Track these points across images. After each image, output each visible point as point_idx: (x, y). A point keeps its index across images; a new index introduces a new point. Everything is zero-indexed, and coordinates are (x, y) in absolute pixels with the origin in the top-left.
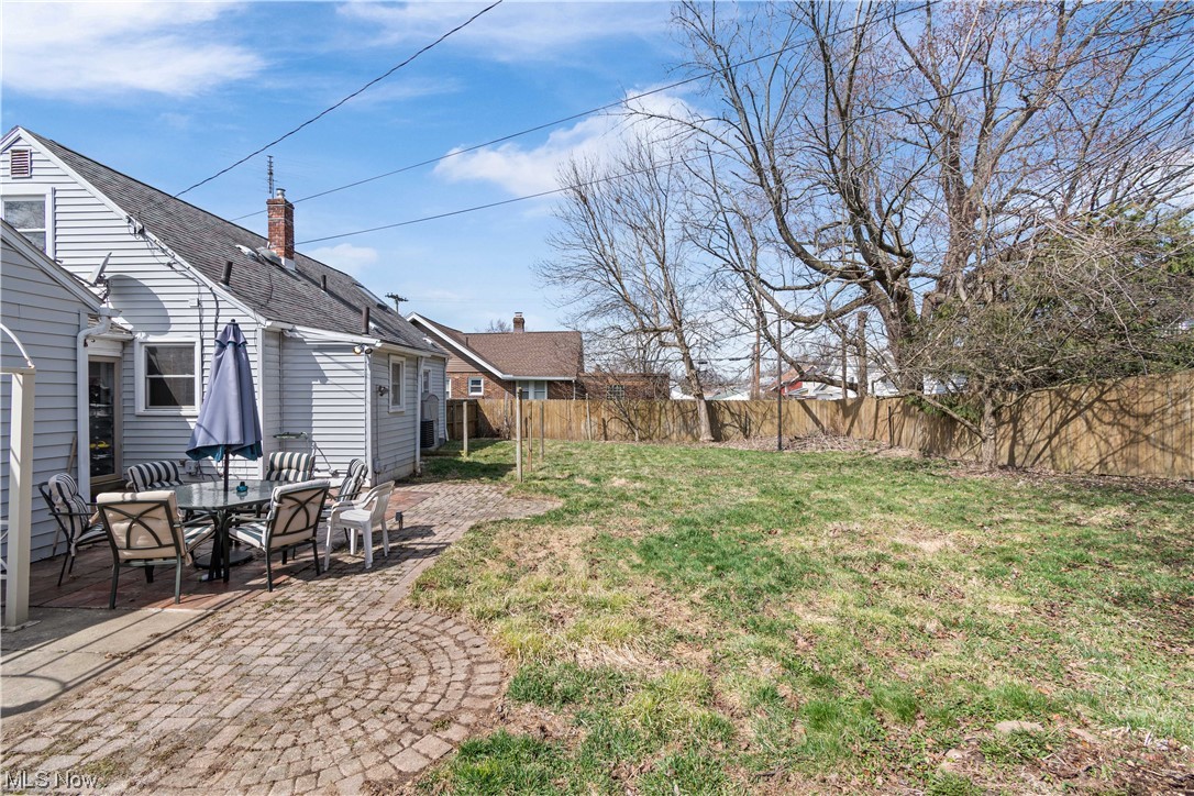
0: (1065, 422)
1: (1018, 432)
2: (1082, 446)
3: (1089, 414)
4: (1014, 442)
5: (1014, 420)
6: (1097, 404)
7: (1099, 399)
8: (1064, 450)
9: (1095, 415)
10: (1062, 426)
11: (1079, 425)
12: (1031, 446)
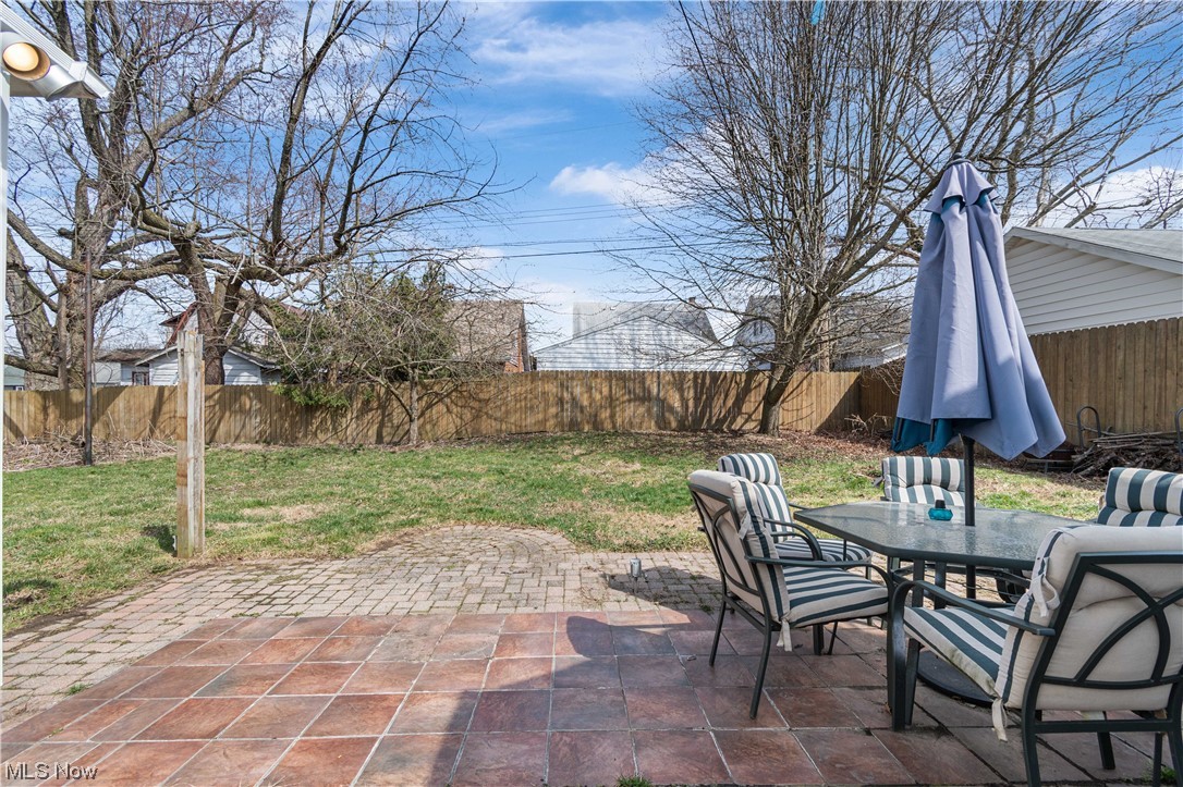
0: (430, 406)
1: (386, 416)
2: (443, 422)
3: (447, 400)
4: (382, 425)
5: (382, 407)
6: (454, 394)
7: (456, 390)
8: (428, 427)
9: (452, 402)
10: (427, 409)
11: (441, 408)
12: (398, 427)
